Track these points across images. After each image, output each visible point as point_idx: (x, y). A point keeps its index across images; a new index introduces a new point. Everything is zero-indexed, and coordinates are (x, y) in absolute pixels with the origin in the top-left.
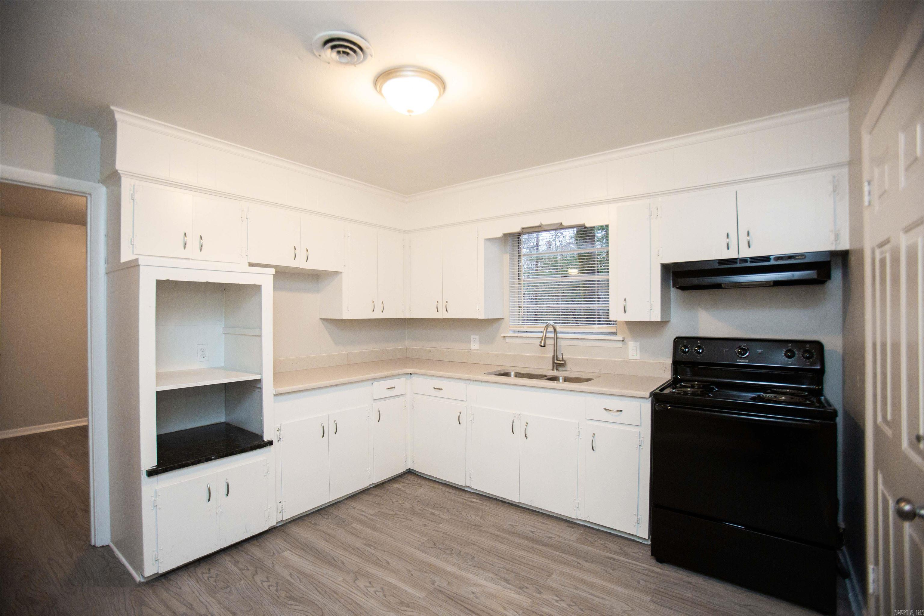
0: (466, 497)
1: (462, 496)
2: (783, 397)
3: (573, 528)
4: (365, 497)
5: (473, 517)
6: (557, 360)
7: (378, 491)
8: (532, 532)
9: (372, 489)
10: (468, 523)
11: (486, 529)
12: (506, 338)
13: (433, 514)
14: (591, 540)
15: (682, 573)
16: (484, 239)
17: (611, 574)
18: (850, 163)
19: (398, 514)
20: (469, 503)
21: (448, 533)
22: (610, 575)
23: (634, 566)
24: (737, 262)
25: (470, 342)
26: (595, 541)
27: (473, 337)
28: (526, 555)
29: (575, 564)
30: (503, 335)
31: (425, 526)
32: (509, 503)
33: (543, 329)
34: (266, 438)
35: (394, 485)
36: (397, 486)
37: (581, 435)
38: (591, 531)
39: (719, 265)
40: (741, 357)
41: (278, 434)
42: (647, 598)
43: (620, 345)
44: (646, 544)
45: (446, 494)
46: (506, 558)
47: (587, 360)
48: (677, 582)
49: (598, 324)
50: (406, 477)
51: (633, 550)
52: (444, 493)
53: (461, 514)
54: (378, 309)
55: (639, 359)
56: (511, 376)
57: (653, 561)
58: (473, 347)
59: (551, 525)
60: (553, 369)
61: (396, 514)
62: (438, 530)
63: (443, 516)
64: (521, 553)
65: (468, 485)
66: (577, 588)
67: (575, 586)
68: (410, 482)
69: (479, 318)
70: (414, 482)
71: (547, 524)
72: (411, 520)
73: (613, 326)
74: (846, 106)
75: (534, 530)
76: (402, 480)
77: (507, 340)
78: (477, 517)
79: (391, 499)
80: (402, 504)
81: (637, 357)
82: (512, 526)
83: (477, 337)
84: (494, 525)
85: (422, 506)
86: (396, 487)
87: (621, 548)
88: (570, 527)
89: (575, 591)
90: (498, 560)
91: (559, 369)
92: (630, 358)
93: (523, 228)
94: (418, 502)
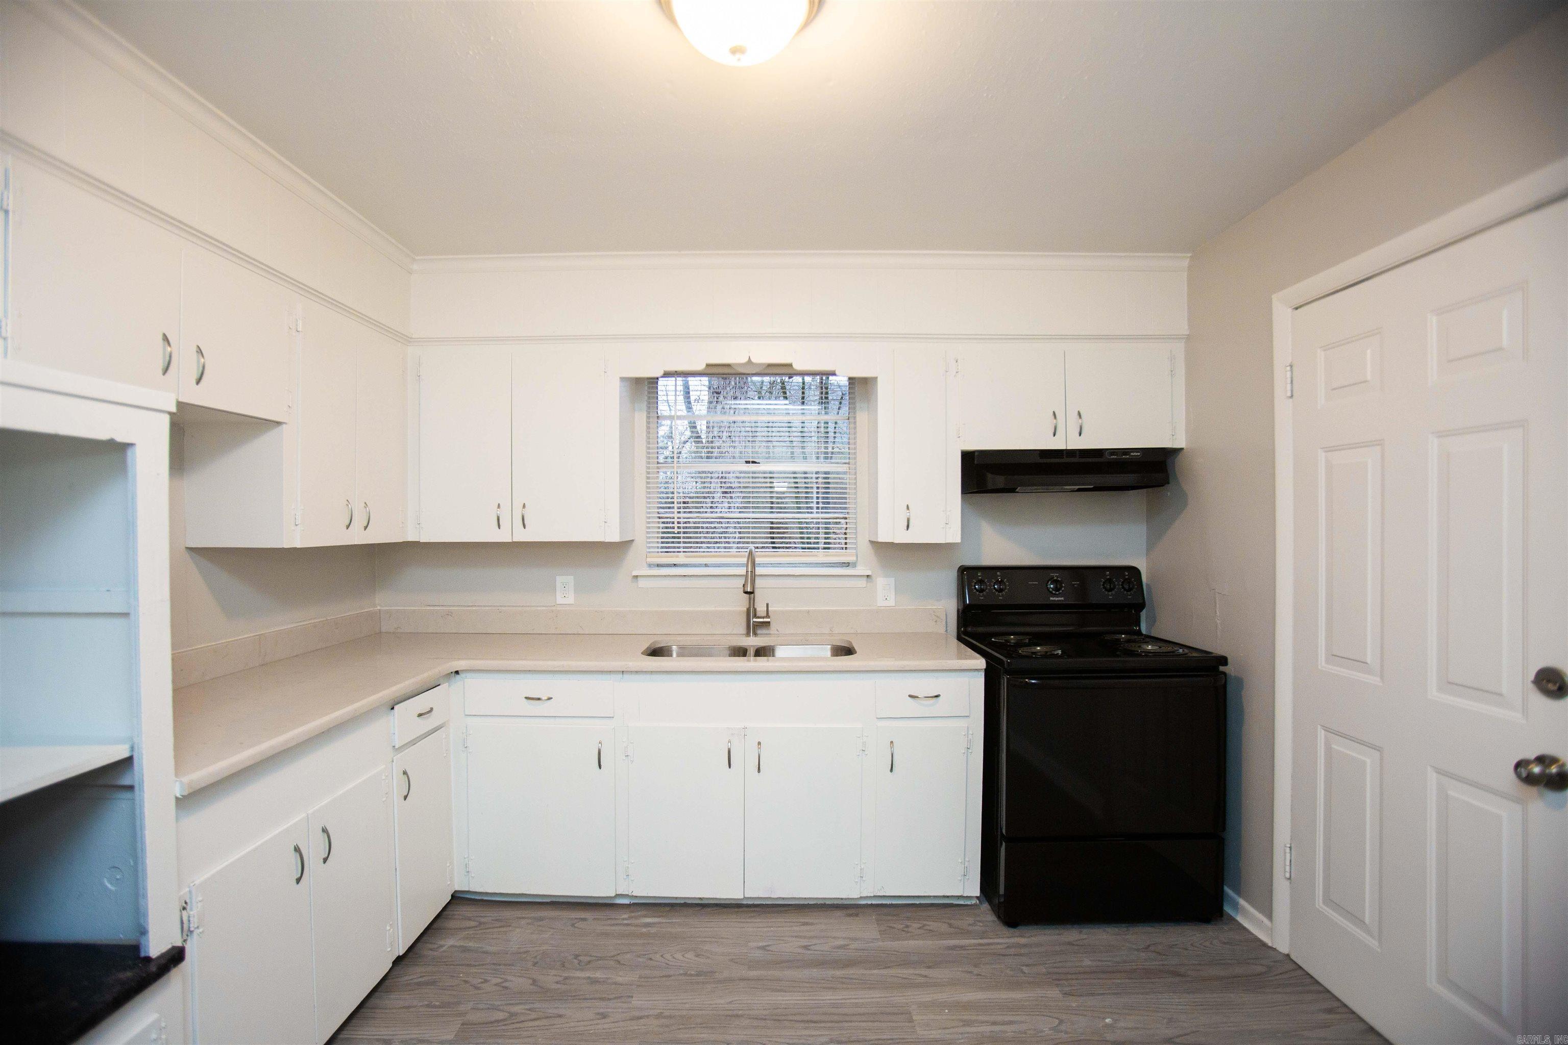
0: (623, 919)
1: (615, 919)
2: (1150, 646)
3: (857, 915)
4: (393, 1000)
5: (679, 956)
6: (755, 616)
7: (414, 974)
8: (806, 947)
9: (394, 973)
10: (681, 975)
11: (726, 974)
12: (639, 579)
13: (593, 981)
14: (901, 927)
15: (1048, 931)
16: (620, 378)
17: (981, 975)
18: (1188, 338)
19: (516, 1014)
20: (644, 930)
21: (667, 1013)
22: (979, 977)
23: (993, 947)
24: (1063, 456)
25: (554, 589)
26: (907, 926)
27: (560, 580)
28: (839, 998)
29: (922, 980)
30: (635, 573)
31: (604, 1016)
32: (717, 905)
33: (745, 559)
34: (155, 947)
35: (442, 943)
36: (450, 942)
37: (866, 749)
38: (885, 910)
39: (1040, 458)
40: (1055, 594)
41: (185, 919)
42: (1054, 993)
43: (862, 583)
44: (970, 905)
45: (580, 924)
46: (815, 1018)
47: (808, 612)
48: (1057, 948)
49: (825, 548)
50: (452, 913)
51: (965, 922)
52: (573, 925)
53: (651, 959)
54: (358, 523)
55: (894, 605)
56: (671, 656)
57: (1006, 931)
58: (560, 600)
59: (821, 924)
60: (748, 634)
61: (512, 1015)
62: (637, 1014)
63: (620, 979)
64: (829, 997)
65: (620, 893)
66: (967, 1023)
67: (962, 1020)
68: (473, 924)
69: (606, 541)
70: (483, 920)
71: (812, 924)
72: (560, 1016)
73: (846, 551)
74: (1185, 263)
75: (805, 942)
76: (451, 924)
77: (642, 583)
78: (686, 955)
79: (466, 982)
80: (503, 982)
81: (891, 602)
82: (763, 948)
83: (570, 579)
84: (732, 960)
85: (553, 972)
86: (452, 946)
87: (950, 925)
88: (850, 915)
89: (968, 1029)
90: (806, 1028)
91: (759, 632)
92: (879, 605)
93: (708, 365)
94: (535, 964)
